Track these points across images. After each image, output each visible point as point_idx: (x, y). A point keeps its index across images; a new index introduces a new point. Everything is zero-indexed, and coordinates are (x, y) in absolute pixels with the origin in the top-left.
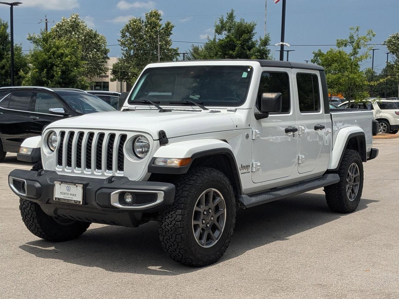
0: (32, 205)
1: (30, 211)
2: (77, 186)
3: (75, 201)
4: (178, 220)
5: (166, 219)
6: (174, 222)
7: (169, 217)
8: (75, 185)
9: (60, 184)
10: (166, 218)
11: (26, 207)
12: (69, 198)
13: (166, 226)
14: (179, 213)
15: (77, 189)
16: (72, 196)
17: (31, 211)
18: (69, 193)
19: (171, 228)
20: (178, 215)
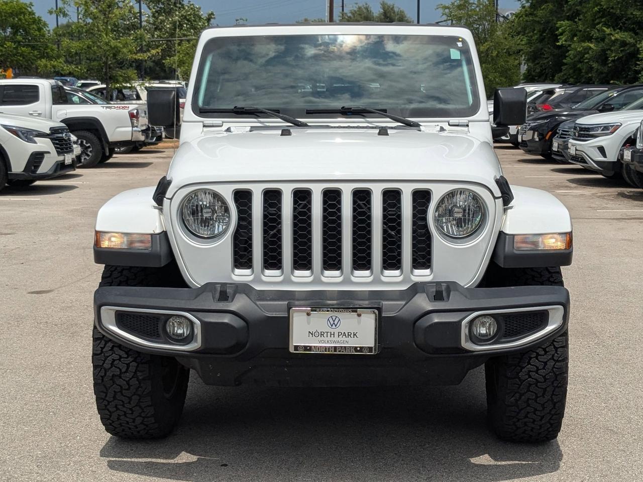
0: (140, 365)
1: (134, 382)
2: (359, 315)
3: (356, 348)
4: (560, 359)
5: (531, 358)
6: (552, 363)
7: (538, 354)
8: (356, 312)
9: (308, 314)
10: (532, 356)
11: (121, 373)
12: (334, 342)
13: (532, 374)
14: (560, 343)
15: (359, 322)
16: (344, 338)
17: (138, 380)
18: (336, 331)
19: (544, 377)
20: (560, 347)
